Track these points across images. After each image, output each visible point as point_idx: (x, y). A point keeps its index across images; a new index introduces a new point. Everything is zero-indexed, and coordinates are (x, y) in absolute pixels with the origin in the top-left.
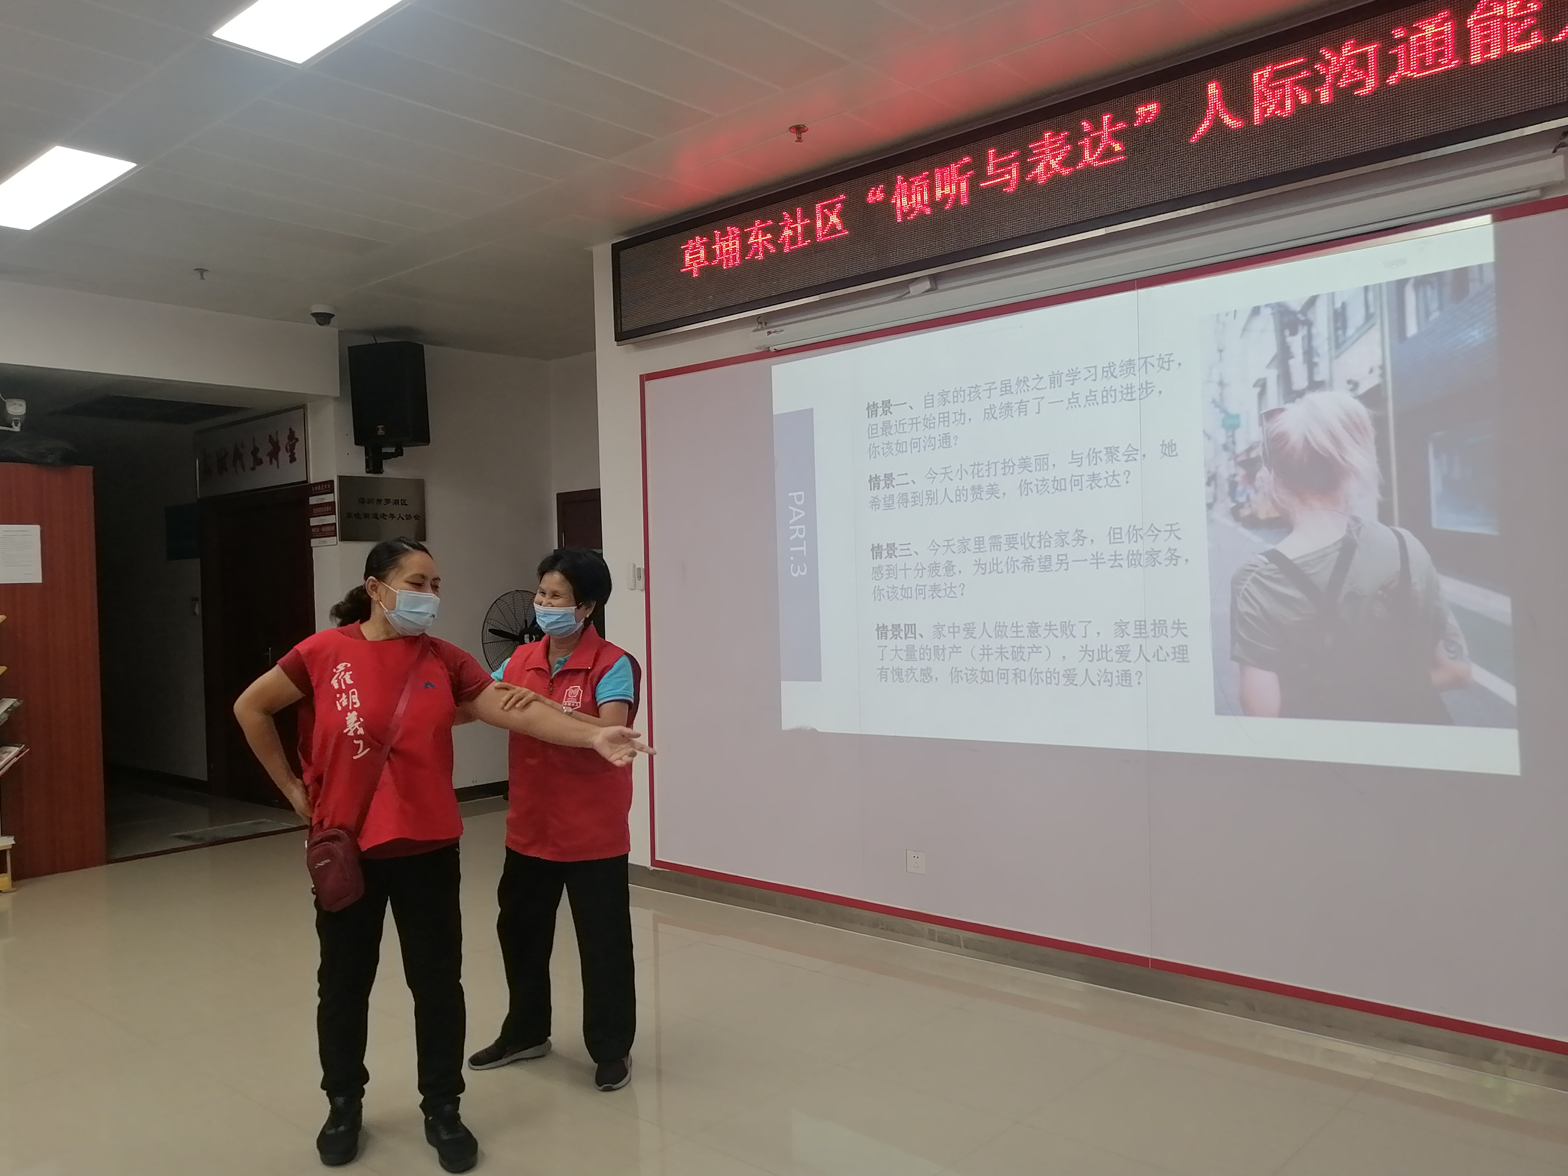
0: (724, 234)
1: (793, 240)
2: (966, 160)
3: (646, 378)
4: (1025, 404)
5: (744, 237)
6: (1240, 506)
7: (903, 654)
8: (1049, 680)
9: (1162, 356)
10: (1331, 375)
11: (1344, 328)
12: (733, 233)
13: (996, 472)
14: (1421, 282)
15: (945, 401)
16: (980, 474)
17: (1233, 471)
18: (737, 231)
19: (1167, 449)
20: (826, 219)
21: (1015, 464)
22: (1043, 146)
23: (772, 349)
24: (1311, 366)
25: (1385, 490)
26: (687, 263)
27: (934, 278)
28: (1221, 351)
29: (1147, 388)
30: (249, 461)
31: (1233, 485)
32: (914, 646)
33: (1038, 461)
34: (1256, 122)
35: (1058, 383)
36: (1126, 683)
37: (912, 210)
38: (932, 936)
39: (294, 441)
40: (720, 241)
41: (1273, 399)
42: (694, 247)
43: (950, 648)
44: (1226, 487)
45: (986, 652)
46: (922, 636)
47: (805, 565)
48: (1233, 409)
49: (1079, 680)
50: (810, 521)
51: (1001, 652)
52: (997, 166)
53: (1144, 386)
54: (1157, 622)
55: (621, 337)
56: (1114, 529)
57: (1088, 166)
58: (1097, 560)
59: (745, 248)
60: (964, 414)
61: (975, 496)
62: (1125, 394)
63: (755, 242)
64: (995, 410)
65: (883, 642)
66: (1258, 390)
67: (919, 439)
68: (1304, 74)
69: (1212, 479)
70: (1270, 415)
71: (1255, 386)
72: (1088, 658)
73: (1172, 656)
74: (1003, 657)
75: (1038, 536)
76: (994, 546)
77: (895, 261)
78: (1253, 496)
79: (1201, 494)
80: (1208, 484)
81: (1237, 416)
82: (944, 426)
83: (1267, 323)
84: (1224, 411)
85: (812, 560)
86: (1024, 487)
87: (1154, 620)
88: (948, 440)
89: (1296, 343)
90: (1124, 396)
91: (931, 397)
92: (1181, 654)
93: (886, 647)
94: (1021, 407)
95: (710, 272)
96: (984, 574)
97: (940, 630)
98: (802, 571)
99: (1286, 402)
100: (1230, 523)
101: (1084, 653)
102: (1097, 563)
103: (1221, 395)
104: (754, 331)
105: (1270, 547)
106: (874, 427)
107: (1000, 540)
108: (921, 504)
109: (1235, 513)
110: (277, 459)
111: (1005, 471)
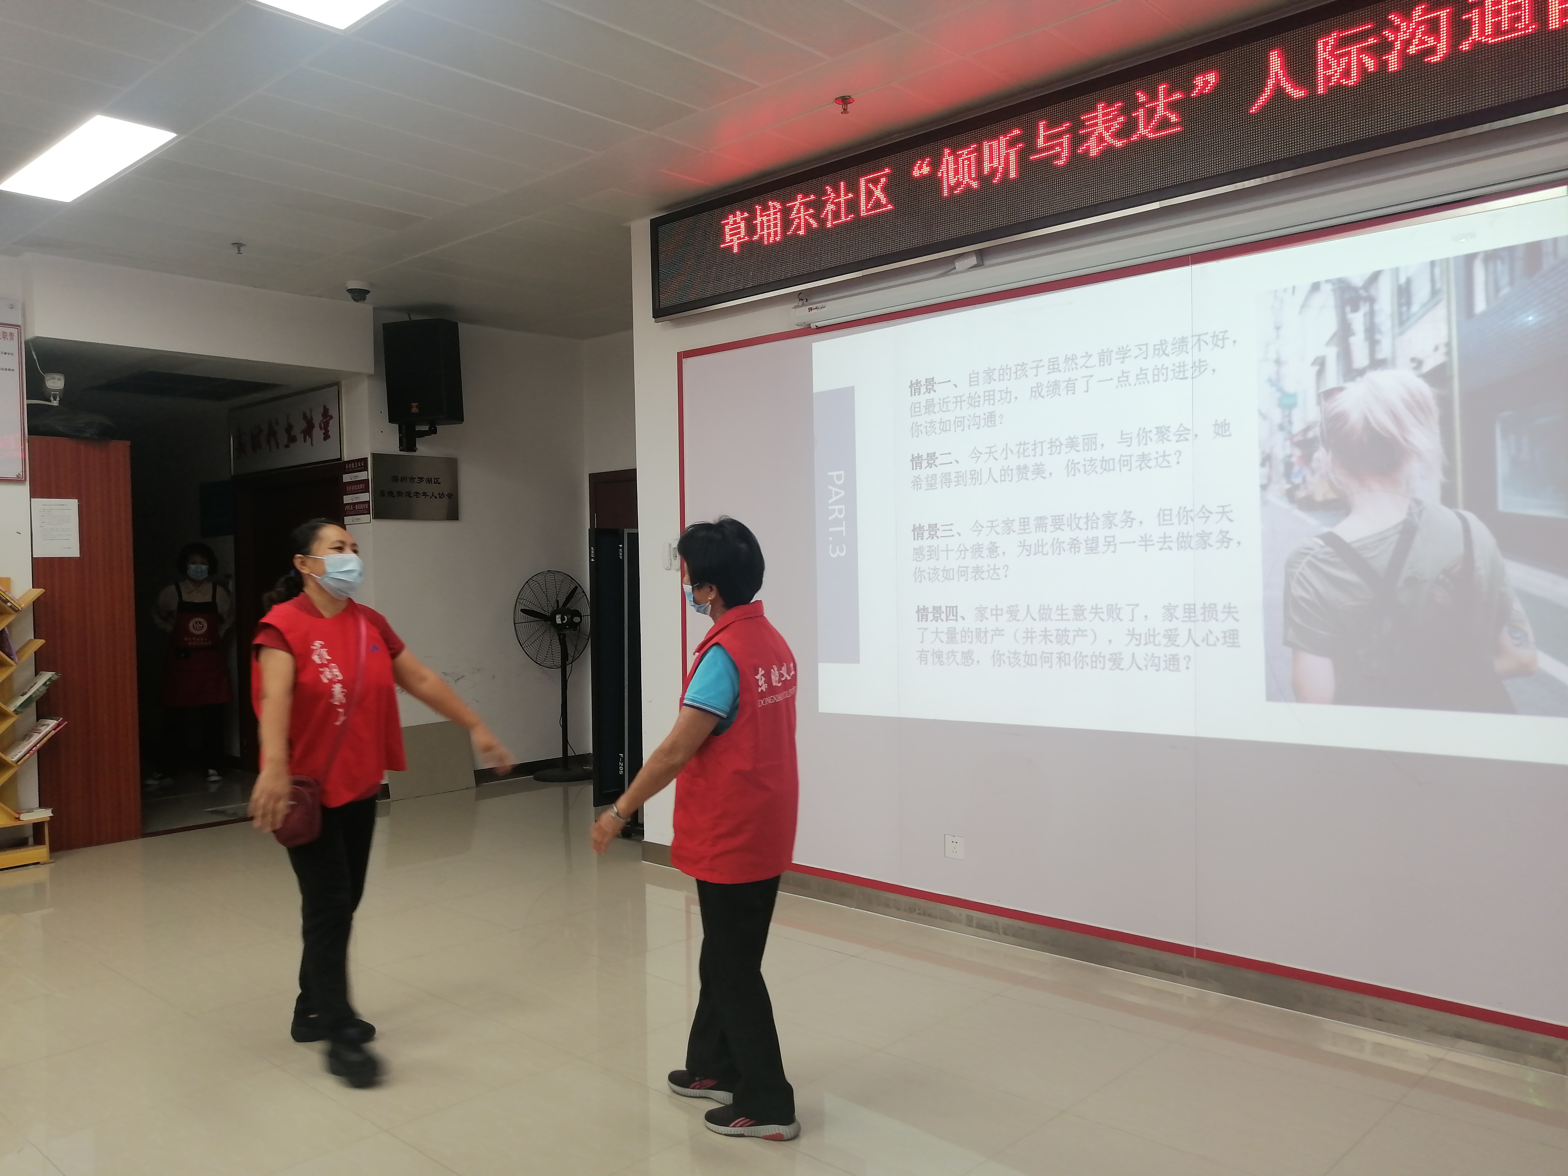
0: (766, 208)
1: (836, 215)
2: (1016, 132)
3: (683, 355)
4: (1073, 382)
5: (786, 212)
6: (1296, 487)
7: (944, 637)
8: (1094, 665)
9: (1216, 334)
10: (1394, 353)
11: (1409, 304)
12: (775, 208)
13: (1042, 451)
14: (1491, 256)
15: (990, 379)
16: (1026, 453)
17: (1288, 451)
18: (778, 206)
19: (1220, 429)
20: (870, 193)
21: (1062, 444)
22: (1096, 117)
23: (813, 326)
24: (1373, 342)
25: (1449, 471)
26: (728, 238)
27: (980, 254)
28: (1278, 328)
29: (1200, 366)
30: (283, 438)
31: (1289, 466)
32: (955, 628)
33: (1086, 440)
34: (1321, 90)
35: (1107, 361)
36: (1174, 668)
37: (958, 184)
38: (969, 922)
39: (328, 418)
40: (761, 216)
41: (1332, 379)
42: (735, 222)
43: (992, 630)
44: (1281, 468)
45: (1029, 635)
46: (963, 619)
47: (844, 546)
48: (1290, 387)
49: (1126, 663)
50: (850, 500)
51: (1046, 635)
52: (1047, 139)
53: (1197, 364)
54: (1207, 605)
55: (659, 313)
56: (1164, 510)
57: (1143, 138)
58: (1146, 541)
59: (787, 223)
60: (1010, 392)
61: (1020, 475)
62: (1177, 372)
63: (796, 218)
64: (1042, 389)
65: (923, 624)
66: (1316, 368)
67: (964, 417)
68: (1371, 41)
69: (1267, 460)
70: (1329, 394)
71: (1313, 364)
72: (1134, 642)
73: (1222, 641)
74: (1047, 640)
75: (1085, 517)
76: (1039, 527)
77: (942, 235)
78: (1309, 478)
79: (1255, 474)
80: (1263, 464)
81: (1294, 396)
82: (989, 404)
83: (1327, 299)
84: (1281, 390)
85: (851, 540)
86: (1072, 467)
87: (1204, 604)
88: (993, 419)
89: (1358, 320)
90: (1177, 375)
91: (976, 375)
92: (1232, 638)
93: (926, 629)
94: (1069, 386)
95: (750, 248)
96: (1029, 555)
97: (983, 612)
98: (841, 551)
99: (1345, 381)
100: (1285, 504)
101: (1130, 637)
102: (1146, 545)
103: (1278, 373)
104: (796, 307)
105: (1326, 530)
106: (917, 405)
107: (1046, 521)
108: (964, 483)
109: (1290, 495)
110: (311, 437)
111: (1051, 450)
